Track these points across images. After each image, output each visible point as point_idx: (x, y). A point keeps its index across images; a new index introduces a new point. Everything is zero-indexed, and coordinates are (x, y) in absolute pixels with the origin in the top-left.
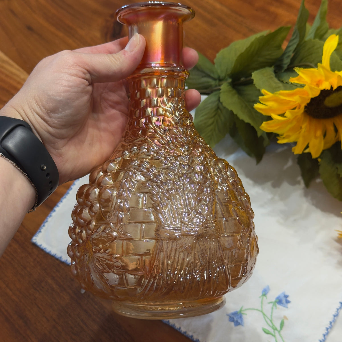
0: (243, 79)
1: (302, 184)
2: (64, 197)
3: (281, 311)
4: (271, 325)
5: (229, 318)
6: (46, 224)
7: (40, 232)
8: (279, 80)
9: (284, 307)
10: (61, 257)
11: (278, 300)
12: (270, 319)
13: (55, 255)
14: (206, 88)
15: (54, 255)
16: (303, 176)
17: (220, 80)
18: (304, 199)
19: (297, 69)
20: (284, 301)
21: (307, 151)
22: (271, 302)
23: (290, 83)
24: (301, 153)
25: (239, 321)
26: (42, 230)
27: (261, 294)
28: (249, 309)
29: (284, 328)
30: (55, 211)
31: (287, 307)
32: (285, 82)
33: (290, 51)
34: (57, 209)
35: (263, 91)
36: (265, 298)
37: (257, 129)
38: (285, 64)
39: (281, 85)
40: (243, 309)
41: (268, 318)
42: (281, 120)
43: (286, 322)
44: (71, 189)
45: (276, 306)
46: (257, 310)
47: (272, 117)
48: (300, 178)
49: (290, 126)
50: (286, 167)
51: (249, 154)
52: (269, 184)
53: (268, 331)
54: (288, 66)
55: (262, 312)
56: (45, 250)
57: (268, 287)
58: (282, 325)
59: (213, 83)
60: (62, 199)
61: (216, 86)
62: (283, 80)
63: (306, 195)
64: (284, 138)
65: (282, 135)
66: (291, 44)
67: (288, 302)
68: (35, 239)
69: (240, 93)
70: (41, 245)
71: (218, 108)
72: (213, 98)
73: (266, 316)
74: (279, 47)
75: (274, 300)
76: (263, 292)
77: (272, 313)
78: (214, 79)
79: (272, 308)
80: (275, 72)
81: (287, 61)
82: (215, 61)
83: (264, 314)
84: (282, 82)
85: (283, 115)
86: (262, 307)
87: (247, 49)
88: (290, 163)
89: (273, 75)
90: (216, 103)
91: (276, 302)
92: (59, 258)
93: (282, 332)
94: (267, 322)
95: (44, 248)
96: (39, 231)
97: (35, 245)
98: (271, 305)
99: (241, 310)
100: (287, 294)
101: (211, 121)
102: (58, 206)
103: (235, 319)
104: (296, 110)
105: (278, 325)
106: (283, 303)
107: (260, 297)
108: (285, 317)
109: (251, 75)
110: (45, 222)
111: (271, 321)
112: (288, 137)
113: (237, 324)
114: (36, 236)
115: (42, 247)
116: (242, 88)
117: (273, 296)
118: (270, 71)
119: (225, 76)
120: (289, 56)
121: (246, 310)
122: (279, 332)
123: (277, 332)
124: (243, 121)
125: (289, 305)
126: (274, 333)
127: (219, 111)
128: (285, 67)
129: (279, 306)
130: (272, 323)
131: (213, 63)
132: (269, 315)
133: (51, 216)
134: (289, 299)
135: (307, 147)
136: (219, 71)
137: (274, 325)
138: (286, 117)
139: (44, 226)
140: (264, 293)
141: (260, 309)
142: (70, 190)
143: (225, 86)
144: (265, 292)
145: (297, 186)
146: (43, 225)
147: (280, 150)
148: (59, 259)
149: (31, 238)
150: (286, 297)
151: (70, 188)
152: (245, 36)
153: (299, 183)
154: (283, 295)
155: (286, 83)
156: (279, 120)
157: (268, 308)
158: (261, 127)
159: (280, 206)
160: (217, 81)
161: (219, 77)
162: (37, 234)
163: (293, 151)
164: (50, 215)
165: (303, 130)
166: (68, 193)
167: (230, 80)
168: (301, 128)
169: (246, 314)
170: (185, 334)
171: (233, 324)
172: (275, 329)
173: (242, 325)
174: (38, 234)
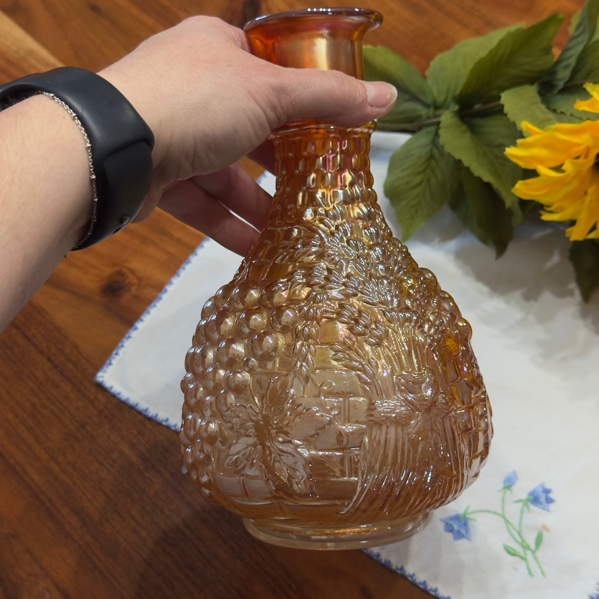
0: (477, 107)
1: (578, 296)
2: (153, 304)
3: (537, 517)
4: (519, 539)
5: (445, 526)
6: (121, 352)
7: (110, 364)
8: (548, 108)
9: (543, 509)
10: (146, 410)
11: (531, 497)
12: (518, 529)
13: (137, 405)
14: (411, 120)
15: (135, 404)
16: (580, 282)
17: (437, 107)
18: (580, 323)
19: (589, 87)
20: (543, 498)
21: (592, 236)
22: (520, 501)
23: (568, 114)
24: (581, 238)
25: (463, 531)
26: (114, 362)
27: (501, 486)
28: (481, 511)
29: (542, 547)
30: (136, 329)
31: (548, 510)
32: (559, 111)
33: (570, 57)
34: (139, 325)
35: (525, 125)
36: (508, 492)
37: (504, 194)
38: (561, 80)
39: (551, 115)
40: (470, 510)
41: (514, 529)
42: (553, 177)
43: (545, 535)
44: (166, 291)
45: (528, 508)
46: (495, 513)
47: (537, 171)
48: (573, 286)
49: (566, 190)
50: (548, 265)
51: (484, 240)
52: (518, 294)
53: (514, 550)
54: (566, 83)
55: (503, 516)
56: (118, 396)
57: (515, 472)
58: (539, 540)
59: (423, 111)
60: (149, 308)
61: (429, 118)
62: (555, 107)
63: (584, 314)
64: (551, 212)
65: (548, 206)
66: (571, 44)
67: (550, 501)
68: (102, 377)
69: (473, 130)
70: (112, 387)
71: (431, 157)
72: (424, 138)
73: (511, 524)
74: (548, 50)
75: (524, 496)
76: (505, 482)
77: (521, 519)
78: (427, 106)
79: (522, 512)
80: (541, 93)
81: (563, 75)
82: (427, 73)
83: (507, 521)
84: (554, 111)
85: (558, 169)
86: (503, 508)
87: (491, 52)
88: (556, 259)
89: (538, 99)
90: (428, 148)
91: (528, 500)
92: (143, 410)
93: (539, 554)
94: (512, 535)
95: (116, 393)
96: (108, 362)
97: (100, 387)
98: (520, 505)
99: (465, 513)
100: (548, 486)
101: (417, 180)
102: (142, 321)
103: (456, 527)
104: (581, 160)
105: (531, 541)
106: (540, 503)
107: (499, 491)
108: (545, 528)
109: (499, 98)
110: (119, 348)
111: (519, 533)
112: (560, 209)
113: (459, 535)
114: (102, 372)
115: (113, 390)
116: (478, 121)
117: (522, 489)
118: (531, 91)
119: (446, 100)
120: (567, 66)
121: (474, 512)
122: (534, 553)
123: (529, 553)
124: (479, 179)
125: (552, 506)
126: (525, 553)
127: (433, 162)
128: (561, 85)
129: (533, 507)
130: (521, 537)
131: (425, 77)
132: (515, 523)
133: (129, 337)
134: (551, 495)
135: (594, 228)
136: (435, 92)
137: (524, 541)
138: (563, 171)
139: (117, 354)
140: (507, 484)
141: (500, 511)
142: (163, 293)
143: (447, 118)
144: (509, 483)
145: (568, 299)
146: (115, 352)
147: (539, 234)
148: (144, 412)
149: (94, 375)
150: (547, 491)
151: (163, 290)
152: (478, 32)
153: (571, 293)
154: (541, 489)
155: (562, 113)
156: (549, 178)
157: (513, 510)
158: (513, 190)
159: (538, 332)
160: (432, 110)
161: (435, 102)
162: (105, 368)
163: (567, 235)
164: (127, 335)
165: (588, 199)
166: (160, 299)
167: (456, 107)
168: (586, 193)
169: (475, 520)
170: (365, 551)
171: (450, 536)
172: (526, 547)
173: (468, 539)
174: (107, 368)
